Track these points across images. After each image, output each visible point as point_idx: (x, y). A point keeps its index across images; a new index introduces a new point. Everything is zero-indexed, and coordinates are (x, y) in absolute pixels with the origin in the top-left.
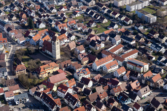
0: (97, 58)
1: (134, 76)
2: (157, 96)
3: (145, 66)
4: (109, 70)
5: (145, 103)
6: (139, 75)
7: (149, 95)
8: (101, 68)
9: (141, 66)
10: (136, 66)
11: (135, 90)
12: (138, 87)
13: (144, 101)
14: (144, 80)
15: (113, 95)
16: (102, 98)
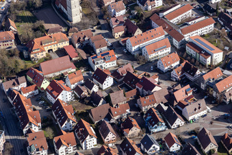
0: (138, 30)
1: (189, 73)
2: (217, 120)
3: (215, 55)
4: (152, 56)
5: (190, 133)
6: (198, 72)
7: (203, 116)
8: (140, 50)
9: (207, 54)
10: (200, 53)
11: (180, 104)
12: (188, 98)
13: (191, 127)
14: (203, 83)
15: (139, 109)
16: (117, 115)
